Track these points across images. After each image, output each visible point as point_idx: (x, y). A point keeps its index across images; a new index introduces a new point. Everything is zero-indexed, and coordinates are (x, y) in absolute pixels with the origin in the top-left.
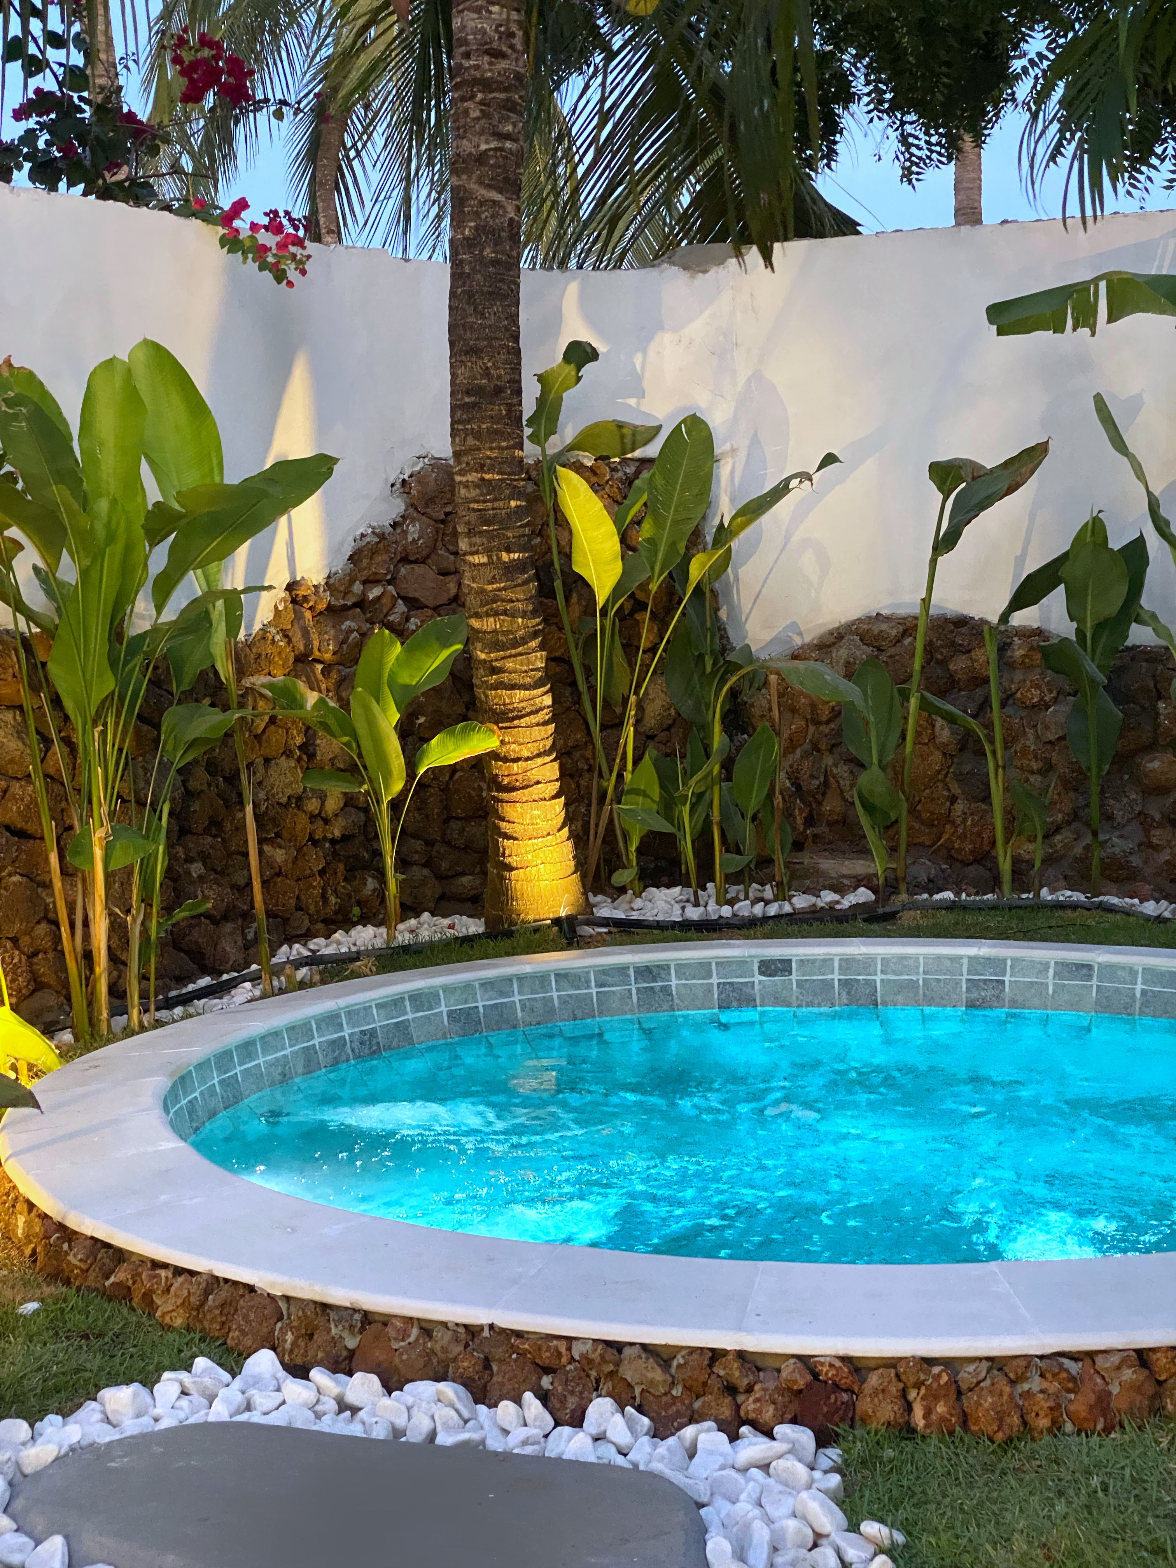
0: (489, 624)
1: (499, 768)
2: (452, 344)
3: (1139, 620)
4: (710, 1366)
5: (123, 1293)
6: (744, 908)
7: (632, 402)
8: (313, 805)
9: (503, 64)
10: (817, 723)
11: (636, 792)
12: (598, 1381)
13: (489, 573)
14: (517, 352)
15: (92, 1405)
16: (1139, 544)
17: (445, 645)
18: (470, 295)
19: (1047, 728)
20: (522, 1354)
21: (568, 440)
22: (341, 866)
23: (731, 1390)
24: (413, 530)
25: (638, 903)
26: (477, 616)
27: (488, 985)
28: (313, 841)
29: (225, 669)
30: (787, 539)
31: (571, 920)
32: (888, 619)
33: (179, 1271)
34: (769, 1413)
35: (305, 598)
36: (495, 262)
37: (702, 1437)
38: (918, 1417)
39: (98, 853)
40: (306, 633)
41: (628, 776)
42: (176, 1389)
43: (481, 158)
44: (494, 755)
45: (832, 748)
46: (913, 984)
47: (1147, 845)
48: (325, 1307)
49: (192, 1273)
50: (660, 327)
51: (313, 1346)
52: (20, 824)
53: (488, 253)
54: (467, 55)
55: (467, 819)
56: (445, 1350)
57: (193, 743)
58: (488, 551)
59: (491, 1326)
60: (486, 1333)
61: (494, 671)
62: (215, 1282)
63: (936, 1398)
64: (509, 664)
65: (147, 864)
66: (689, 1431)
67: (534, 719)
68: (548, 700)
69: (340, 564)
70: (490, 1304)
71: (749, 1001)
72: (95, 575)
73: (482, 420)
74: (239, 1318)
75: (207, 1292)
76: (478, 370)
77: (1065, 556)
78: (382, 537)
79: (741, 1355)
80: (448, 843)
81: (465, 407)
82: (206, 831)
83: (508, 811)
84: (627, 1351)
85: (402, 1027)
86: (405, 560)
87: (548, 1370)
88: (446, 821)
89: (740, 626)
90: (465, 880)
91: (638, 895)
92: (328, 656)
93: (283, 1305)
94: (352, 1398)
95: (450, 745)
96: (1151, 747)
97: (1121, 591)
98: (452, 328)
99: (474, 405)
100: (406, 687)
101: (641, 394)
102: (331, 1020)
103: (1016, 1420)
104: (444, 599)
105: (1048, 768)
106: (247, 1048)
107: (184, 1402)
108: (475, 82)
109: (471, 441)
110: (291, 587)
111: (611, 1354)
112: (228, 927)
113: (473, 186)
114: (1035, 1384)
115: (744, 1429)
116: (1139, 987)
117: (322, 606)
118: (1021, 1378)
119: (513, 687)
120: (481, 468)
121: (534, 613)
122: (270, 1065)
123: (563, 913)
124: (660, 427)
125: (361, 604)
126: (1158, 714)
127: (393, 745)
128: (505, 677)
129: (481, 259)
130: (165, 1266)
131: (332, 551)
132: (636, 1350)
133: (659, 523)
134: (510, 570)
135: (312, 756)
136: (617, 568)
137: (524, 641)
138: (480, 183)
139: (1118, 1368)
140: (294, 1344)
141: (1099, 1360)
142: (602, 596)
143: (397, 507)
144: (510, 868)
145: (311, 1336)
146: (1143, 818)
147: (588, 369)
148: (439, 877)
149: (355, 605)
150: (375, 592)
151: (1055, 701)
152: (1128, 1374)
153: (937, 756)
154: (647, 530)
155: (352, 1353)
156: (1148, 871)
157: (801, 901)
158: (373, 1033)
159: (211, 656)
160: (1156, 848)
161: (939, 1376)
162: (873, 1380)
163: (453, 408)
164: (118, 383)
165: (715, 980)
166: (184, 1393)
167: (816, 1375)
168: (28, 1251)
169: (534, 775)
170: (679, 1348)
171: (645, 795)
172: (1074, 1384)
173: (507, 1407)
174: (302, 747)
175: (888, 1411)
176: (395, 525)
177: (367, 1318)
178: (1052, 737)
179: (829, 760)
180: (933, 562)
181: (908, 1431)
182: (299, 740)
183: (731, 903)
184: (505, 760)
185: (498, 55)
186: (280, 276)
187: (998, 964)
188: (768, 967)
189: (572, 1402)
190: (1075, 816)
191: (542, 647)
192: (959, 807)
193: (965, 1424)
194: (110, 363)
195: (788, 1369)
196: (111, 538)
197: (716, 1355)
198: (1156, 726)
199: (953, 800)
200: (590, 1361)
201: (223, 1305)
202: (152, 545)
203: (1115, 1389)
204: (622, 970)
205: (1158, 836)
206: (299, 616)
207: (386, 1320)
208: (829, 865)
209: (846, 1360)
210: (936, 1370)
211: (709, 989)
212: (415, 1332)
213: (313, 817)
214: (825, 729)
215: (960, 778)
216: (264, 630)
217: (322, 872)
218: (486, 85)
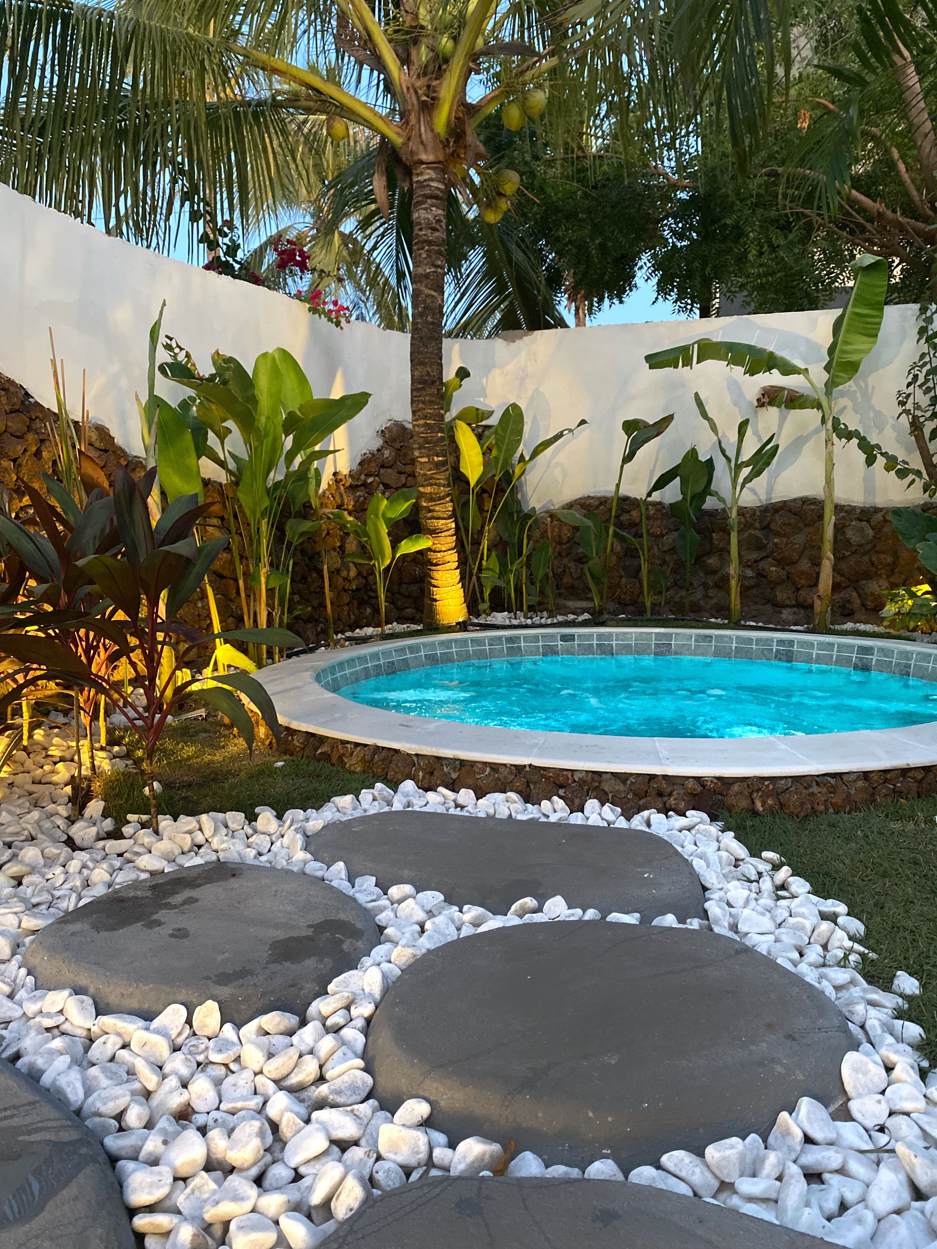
0: (428, 490)
1: (431, 555)
2: (412, 361)
3: (711, 495)
4: (649, 782)
5: (326, 757)
6: (537, 620)
7: (482, 399)
8: (344, 574)
9: (437, 234)
10: (561, 544)
11: (488, 569)
12: (588, 792)
13: (428, 466)
14: (441, 365)
15: (330, 804)
16: (710, 462)
17: (407, 501)
18: (421, 338)
19: (663, 545)
20: (548, 778)
21: (454, 415)
22: (356, 602)
23: (660, 794)
24: (387, 453)
25: (489, 618)
26: (423, 486)
27: (442, 643)
28: (345, 590)
29: (315, 502)
30: (550, 463)
31: (464, 622)
32: (592, 498)
33: (357, 745)
34: (682, 805)
35: (341, 480)
36: (433, 323)
37: (652, 816)
38: (759, 805)
39: (263, 580)
40: (341, 496)
41: (484, 563)
42: (370, 797)
43: (427, 276)
44: (429, 549)
45: (568, 554)
46: (629, 646)
47: (706, 596)
48: (439, 758)
49: (366, 745)
50: (494, 366)
51: (434, 778)
52: (221, 571)
53: (430, 319)
54: (421, 230)
55: (409, 584)
56: (505, 778)
57: (302, 534)
58: (428, 456)
59: (530, 765)
60: (528, 769)
61: (430, 511)
62: (378, 749)
63: (768, 796)
64: (437, 508)
65: (282, 588)
66: (646, 813)
67: (447, 533)
68: (453, 525)
69: (355, 467)
70: (528, 755)
71: (556, 653)
72: (259, 451)
73: (426, 395)
74: (393, 766)
75: (374, 754)
76: (424, 373)
77: (679, 465)
78: (373, 455)
79: (665, 777)
80: (401, 594)
81: (418, 390)
82: (300, 582)
83: (435, 575)
84: (604, 776)
85: (405, 661)
86: (383, 466)
87: (561, 786)
88: (400, 584)
89: (527, 502)
90: (409, 610)
91: (488, 615)
92: (350, 507)
93: (415, 759)
94: (461, 801)
95: (410, 544)
96: (709, 554)
97: (705, 480)
98: (412, 354)
99: (422, 389)
100: (390, 519)
101: (485, 396)
102: (375, 656)
103: (809, 806)
104: (400, 485)
105: (664, 563)
106: (341, 665)
107: (376, 803)
108: (424, 241)
109: (421, 405)
110: (335, 474)
111: (596, 777)
112: (310, 625)
113: (423, 288)
114: (815, 789)
115: (671, 813)
116: (734, 645)
117: (348, 484)
118: (810, 786)
119: (439, 518)
120: (425, 418)
121: (448, 485)
122: (352, 674)
123: (461, 620)
124: (492, 412)
125: (364, 485)
126: (712, 539)
127: (387, 542)
128: (435, 514)
129: (426, 322)
130: (348, 742)
131: (352, 460)
132: (609, 776)
133: (499, 450)
134: (438, 465)
135: (344, 552)
136: (481, 469)
137: (443, 498)
138: (426, 287)
139: (855, 781)
140: (423, 777)
141: (845, 778)
142: (472, 483)
143: (379, 442)
144: (436, 601)
145: (432, 773)
146: (705, 585)
147: (466, 380)
148: (398, 609)
149: (362, 485)
150: (370, 480)
151: (667, 534)
152: (860, 783)
153: (615, 558)
154: (494, 453)
155: (454, 781)
156: (708, 607)
157: (560, 618)
158: (393, 662)
159: (308, 495)
160: (711, 598)
161: (768, 786)
162: (736, 788)
163: (412, 390)
164: (269, 365)
165: (541, 644)
166: (374, 799)
167: (704, 786)
168: (267, 743)
169: (448, 558)
170: (631, 774)
171: (492, 570)
172: (833, 790)
173: (545, 803)
174: (340, 547)
175: (744, 803)
176: (378, 450)
177: (463, 763)
178: (665, 549)
179: (566, 561)
180: (622, 467)
181: (755, 813)
182: (338, 544)
183: (531, 618)
184: (435, 551)
185: (435, 229)
186: (338, 324)
187: (669, 636)
188: (564, 638)
189: (577, 802)
190: (676, 583)
191: (452, 501)
192: (624, 580)
193: (781, 808)
194: (265, 355)
195: (690, 784)
196: (267, 435)
197: (652, 777)
198: (712, 544)
199: (621, 577)
200: (585, 782)
201: (383, 760)
202: (286, 437)
203: (853, 792)
204: (500, 638)
205: (711, 592)
206: (338, 488)
207: (473, 764)
208: (571, 604)
209: (719, 779)
210: (766, 783)
211: (538, 647)
212: (488, 769)
213: (345, 579)
214: (564, 546)
215: (624, 568)
216: (324, 492)
217: (348, 604)
218: (429, 243)
